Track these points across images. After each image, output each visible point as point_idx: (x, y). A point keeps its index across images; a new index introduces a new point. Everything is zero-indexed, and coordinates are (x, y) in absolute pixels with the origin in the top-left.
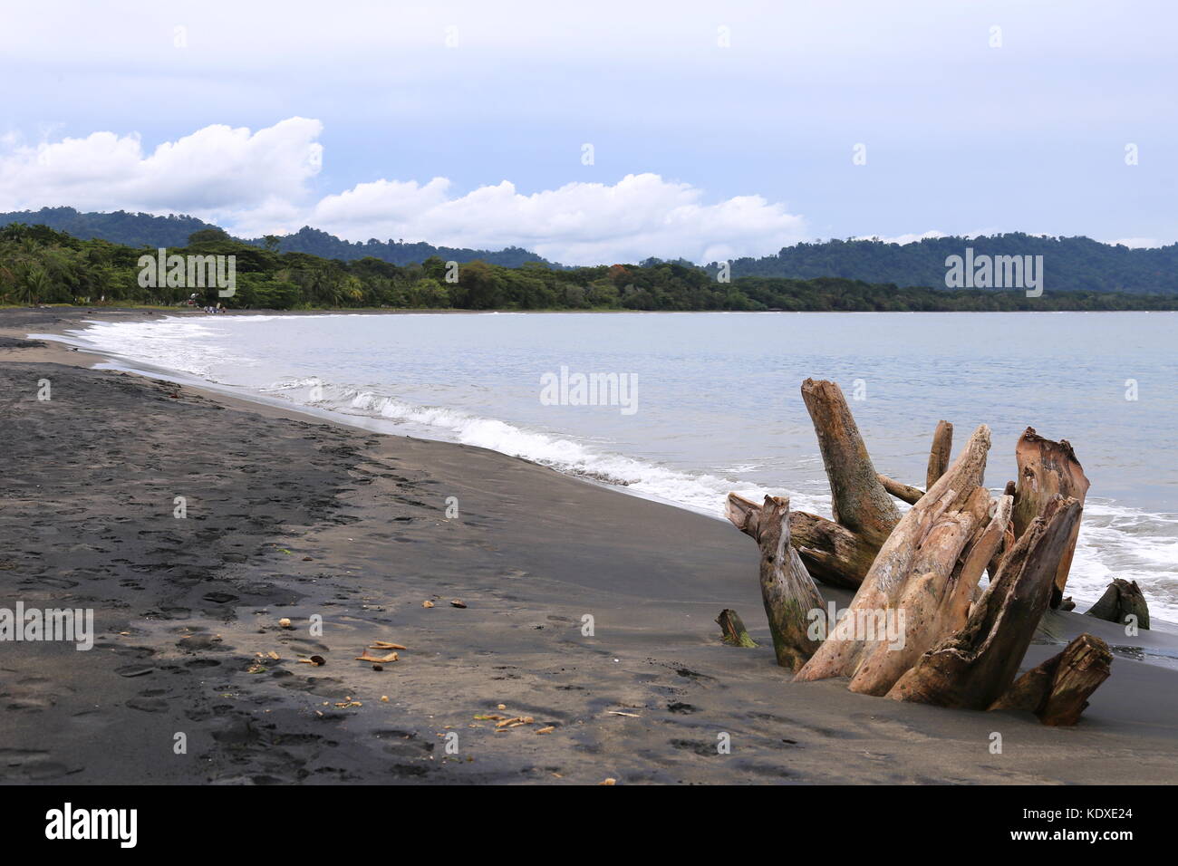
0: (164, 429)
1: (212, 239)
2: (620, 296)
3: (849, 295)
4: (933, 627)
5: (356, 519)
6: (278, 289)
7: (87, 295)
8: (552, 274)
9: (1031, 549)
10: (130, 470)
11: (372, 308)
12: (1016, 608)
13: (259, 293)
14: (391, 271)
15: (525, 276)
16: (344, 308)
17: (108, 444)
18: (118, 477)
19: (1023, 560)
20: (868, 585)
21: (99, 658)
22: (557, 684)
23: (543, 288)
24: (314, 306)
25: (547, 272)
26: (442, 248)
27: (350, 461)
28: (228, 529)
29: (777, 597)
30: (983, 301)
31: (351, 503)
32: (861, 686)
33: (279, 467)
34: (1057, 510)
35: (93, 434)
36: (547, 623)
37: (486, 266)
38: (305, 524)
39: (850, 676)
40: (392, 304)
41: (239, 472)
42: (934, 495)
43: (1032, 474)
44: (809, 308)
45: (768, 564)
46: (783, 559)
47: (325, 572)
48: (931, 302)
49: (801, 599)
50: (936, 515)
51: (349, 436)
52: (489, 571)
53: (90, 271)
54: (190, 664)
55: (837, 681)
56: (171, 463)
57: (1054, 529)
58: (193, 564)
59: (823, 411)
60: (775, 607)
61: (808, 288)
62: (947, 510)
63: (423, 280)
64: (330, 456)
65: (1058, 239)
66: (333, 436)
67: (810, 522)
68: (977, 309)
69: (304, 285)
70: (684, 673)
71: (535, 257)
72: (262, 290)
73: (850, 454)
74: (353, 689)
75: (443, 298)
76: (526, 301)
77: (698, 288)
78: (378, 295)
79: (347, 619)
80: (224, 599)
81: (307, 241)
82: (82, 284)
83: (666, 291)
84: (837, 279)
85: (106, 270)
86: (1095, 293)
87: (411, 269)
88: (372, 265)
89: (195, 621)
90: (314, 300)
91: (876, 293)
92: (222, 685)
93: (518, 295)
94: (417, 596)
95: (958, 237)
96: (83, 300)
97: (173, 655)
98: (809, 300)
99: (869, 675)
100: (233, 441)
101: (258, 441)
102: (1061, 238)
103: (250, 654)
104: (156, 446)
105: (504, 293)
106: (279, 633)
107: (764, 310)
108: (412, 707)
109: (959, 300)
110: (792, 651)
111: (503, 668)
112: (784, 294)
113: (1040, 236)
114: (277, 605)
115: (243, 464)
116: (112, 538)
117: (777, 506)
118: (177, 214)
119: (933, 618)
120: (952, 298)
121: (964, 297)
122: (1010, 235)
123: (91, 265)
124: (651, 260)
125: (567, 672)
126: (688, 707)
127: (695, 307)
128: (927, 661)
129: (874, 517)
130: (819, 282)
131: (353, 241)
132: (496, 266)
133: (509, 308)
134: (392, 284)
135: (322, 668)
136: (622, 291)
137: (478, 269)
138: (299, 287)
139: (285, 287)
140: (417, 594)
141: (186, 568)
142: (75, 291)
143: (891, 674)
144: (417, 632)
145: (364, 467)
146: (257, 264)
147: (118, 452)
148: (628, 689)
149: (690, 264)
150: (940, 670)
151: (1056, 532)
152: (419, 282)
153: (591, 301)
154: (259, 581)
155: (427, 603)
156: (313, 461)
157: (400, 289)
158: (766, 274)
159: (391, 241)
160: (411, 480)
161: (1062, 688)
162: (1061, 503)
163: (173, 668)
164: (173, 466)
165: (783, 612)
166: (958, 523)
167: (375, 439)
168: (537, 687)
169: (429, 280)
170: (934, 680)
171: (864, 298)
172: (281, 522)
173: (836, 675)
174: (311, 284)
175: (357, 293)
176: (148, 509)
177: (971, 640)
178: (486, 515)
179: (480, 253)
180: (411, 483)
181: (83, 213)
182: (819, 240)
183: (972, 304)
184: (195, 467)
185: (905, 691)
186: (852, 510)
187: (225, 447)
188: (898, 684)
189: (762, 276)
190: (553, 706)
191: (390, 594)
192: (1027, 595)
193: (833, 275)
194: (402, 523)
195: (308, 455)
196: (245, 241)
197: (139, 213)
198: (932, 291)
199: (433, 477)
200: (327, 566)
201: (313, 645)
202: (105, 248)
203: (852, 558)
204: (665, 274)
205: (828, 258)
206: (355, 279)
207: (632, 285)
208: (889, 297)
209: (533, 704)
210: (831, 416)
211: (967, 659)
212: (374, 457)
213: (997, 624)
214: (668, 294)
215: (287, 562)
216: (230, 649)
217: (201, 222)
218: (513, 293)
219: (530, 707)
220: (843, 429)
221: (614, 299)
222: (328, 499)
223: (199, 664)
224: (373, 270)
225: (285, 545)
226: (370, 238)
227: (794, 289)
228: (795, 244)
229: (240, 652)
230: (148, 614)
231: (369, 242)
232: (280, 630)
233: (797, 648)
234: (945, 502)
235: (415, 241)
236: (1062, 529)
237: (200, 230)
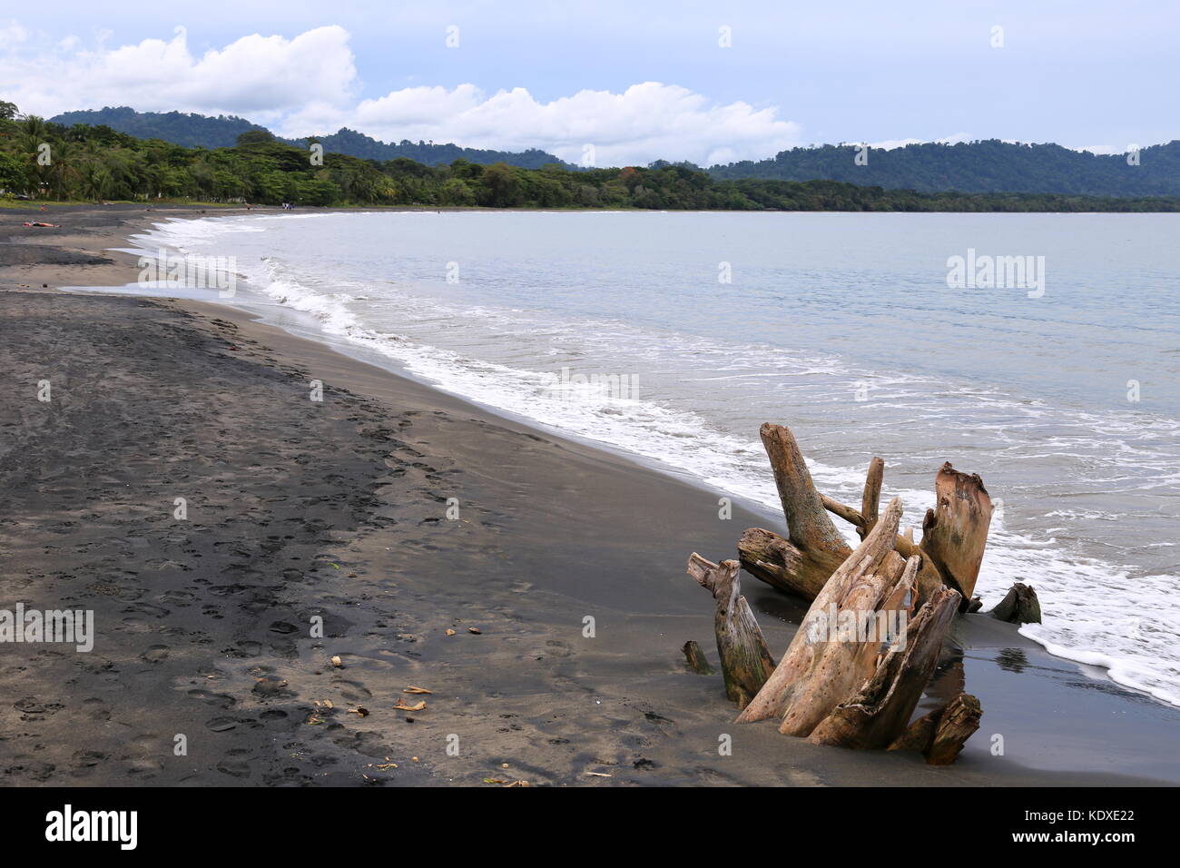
0: (228, 411)
1: (258, 140)
2: (630, 195)
3: (839, 196)
4: (848, 677)
5: (392, 521)
6: (319, 187)
7: (145, 193)
8: (569, 175)
9: (921, 629)
10: (203, 463)
11: (404, 206)
12: (908, 673)
13: (302, 191)
14: (421, 171)
15: (544, 177)
16: (378, 206)
17: (182, 431)
18: (193, 473)
19: (915, 636)
20: (798, 640)
21: (192, 708)
22: (550, 737)
23: (560, 188)
24: (351, 203)
25: (563, 174)
26: (468, 149)
27: (385, 447)
28: (287, 537)
29: (727, 643)
30: (961, 202)
31: (388, 501)
32: (789, 729)
33: (326, 456)
34: (942, 600)
35: (170, 418)
36: (547, 651)
37: (507, 167)
38: (350, 530)
39: (781, 718)
40: (422, 202)
41: (293, 463)
42: (854, 561)
43: (947, 503)
44: (802, 208)
45: (721, 616)
46: (733, 612)
47: (368, 590)
48: (913, 203)
49: (747, 644)
50: (855, 578)
51: (385, 416)
52: (500, 584)
53: (148, 170)
54: (264, 715)
55: (770, 723)
56: (236, 453)
57: (939, 614)
58: (260, 584)
59: (777, 451)
60: (726, 652)
61: (802, 190)
62: (864, 574)
63: (451, 180)
64: (369, 441)
65: (1030, 146)
66: (371, 415)
67: (765, 539)
68: (955, 210)
69: (342, 184)
70: (650, 716)
71: (553, 159)
72: (304, 189)
73: (798, 486)
74: (392, 746)
75: (469, 197)
76: (544, 200)
77: (702, 189)
78: (409, 194)
79: (385, 653)
80: (287, 629)
81: (345, 142)
82: (141, 183)
83: (672, 191)
84: (828, 182)
85: (163, 169)
86: (1062, 196)
87: (440, 169)
88: (404, 165)
89: (266, 660)
90: (351, 198)
91: (863, 195)
92: (289, 741)
93: (536, 195)
94: (442, 620)
95: (939, 143)
96: (142, 196)
97: (250, 704)
98: (802, 201)
99: (795, 720)
100: (287, 424)
101: (308, 424)
102: (1032, 145)
103: (310, 702)
104: (223, 433)
105: (525, 192)
106: (332, 674)
107: (762, 210)
108: (436, 769)
109: (938, 202)
110: (739, 689)
111: (509, 716)
112: (779, 195)
113: (1014, 143)
114: (329, 636)
115: (297, 453)
116: (193, 551)
117: (729, 570)
118: (226, 115)
119: (848, 669)
120: (932, 200)
121: (944, 199)
122: (987, 141)
123: (149, 165)
124: (659, 162)
125: (559, 719)
126: (649, 762)
127: (698, 206)
128: (839, 712)
129: (817, 538)
130: (811, 184)
131: (387, 142)
132: (517, 168)
133: (530, 207)
134: (423, 184)
135: (367, 719)
136: (632, 191)
137: (501, 170)
138: (339, 186)
139: (325, 185)
140: (442, 617)
141: (255, 591)
142: (134, 188)
143: (813, 719)
144: (442, 668)
145: (398, 454)
146: (299, 164)
147: (191, 442)
148: (604, 740)
149: (695, 166)
150: (849, 721)
151: (940, 616)
152: (448, 181)
153: (603, 200)
154: (314, 605)
155: (450, 632)
156: (356, 448)
157: (429, 190)
158: (764, 176)
159: (422, 142)
160: (438, 470)
161: (943, 737)
162: (944, 593)
163: (251, 722)
164: (238, 456)
165: (732, 657)
166: (872, 586)
167: (408, 418)
168: (534, 742)
169: (458, 181)
170: (844, 728)
171: (852, 199)
172: (330, 528)
173: (770, 717)
174: (348, 184)
175: (391, 192)
176: (219, 512)
177: (874, 696)
178: (501, 511)
179: (503, 154)
180: (438, 474)
181: (140, 113)
182: (813, 145)
183: (950, 205)
184: (256, 458)
185: (823, 736)
186: (800, 532)
187: (281, 432)
188: (817, 730)
189: (759, 178)
190: (545, 765)
191: (421, 619)
192: (917, 663)
193: (825, 178)
194: (431, 525)
195: (350, 441)
196: (288, 141)
197: (192, 114)
198: (914, 194)
199: (458, 465)
200: (370, 584)
201: (359, 689)
202: (161, 148)
203: (799, 572)
204: (671, 176)
205: (821, 162)
206: (389, 180)
207: (641, 186)
208: (875, 199)
209: (529, 764)
210: (784, 454)
211: (870, 713)
212: (407, 441)
213: (894, 685)
214: (674, 195)
215: (336, 580)
216: (295, 695)
217: (249, 123)
218: (533, 192)
219: (527, 766)
220: (793, 466)
221: (625, 199)
222: (368, 496)
223: (271, 715)
224: (405, 169)
225: (334, 557)
226: (403, 139)
227: (789, 190)
228: (790, 149)
229: (302, 699)
230: (227, 650)
231: (402, 143)
232: (332, 670)
233: (743, 686)
234: (863, 566)
235: (444, 143)
236: (945, 614)
237: (248, 131)
